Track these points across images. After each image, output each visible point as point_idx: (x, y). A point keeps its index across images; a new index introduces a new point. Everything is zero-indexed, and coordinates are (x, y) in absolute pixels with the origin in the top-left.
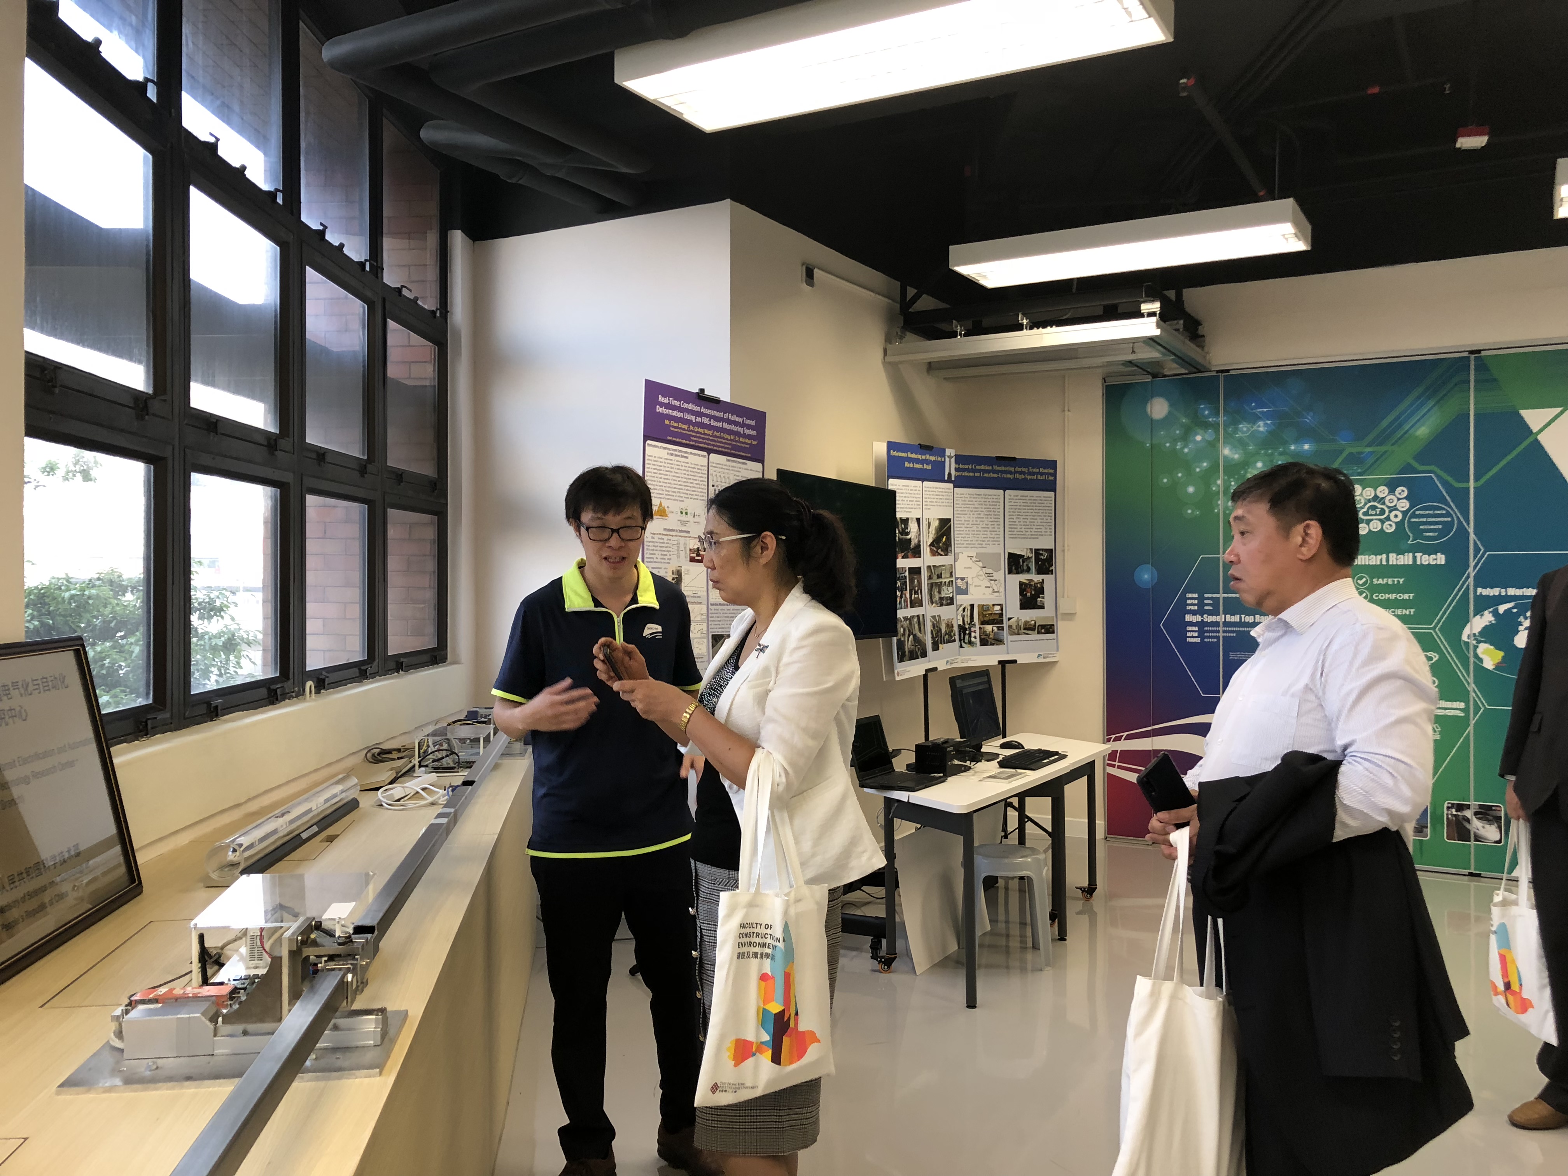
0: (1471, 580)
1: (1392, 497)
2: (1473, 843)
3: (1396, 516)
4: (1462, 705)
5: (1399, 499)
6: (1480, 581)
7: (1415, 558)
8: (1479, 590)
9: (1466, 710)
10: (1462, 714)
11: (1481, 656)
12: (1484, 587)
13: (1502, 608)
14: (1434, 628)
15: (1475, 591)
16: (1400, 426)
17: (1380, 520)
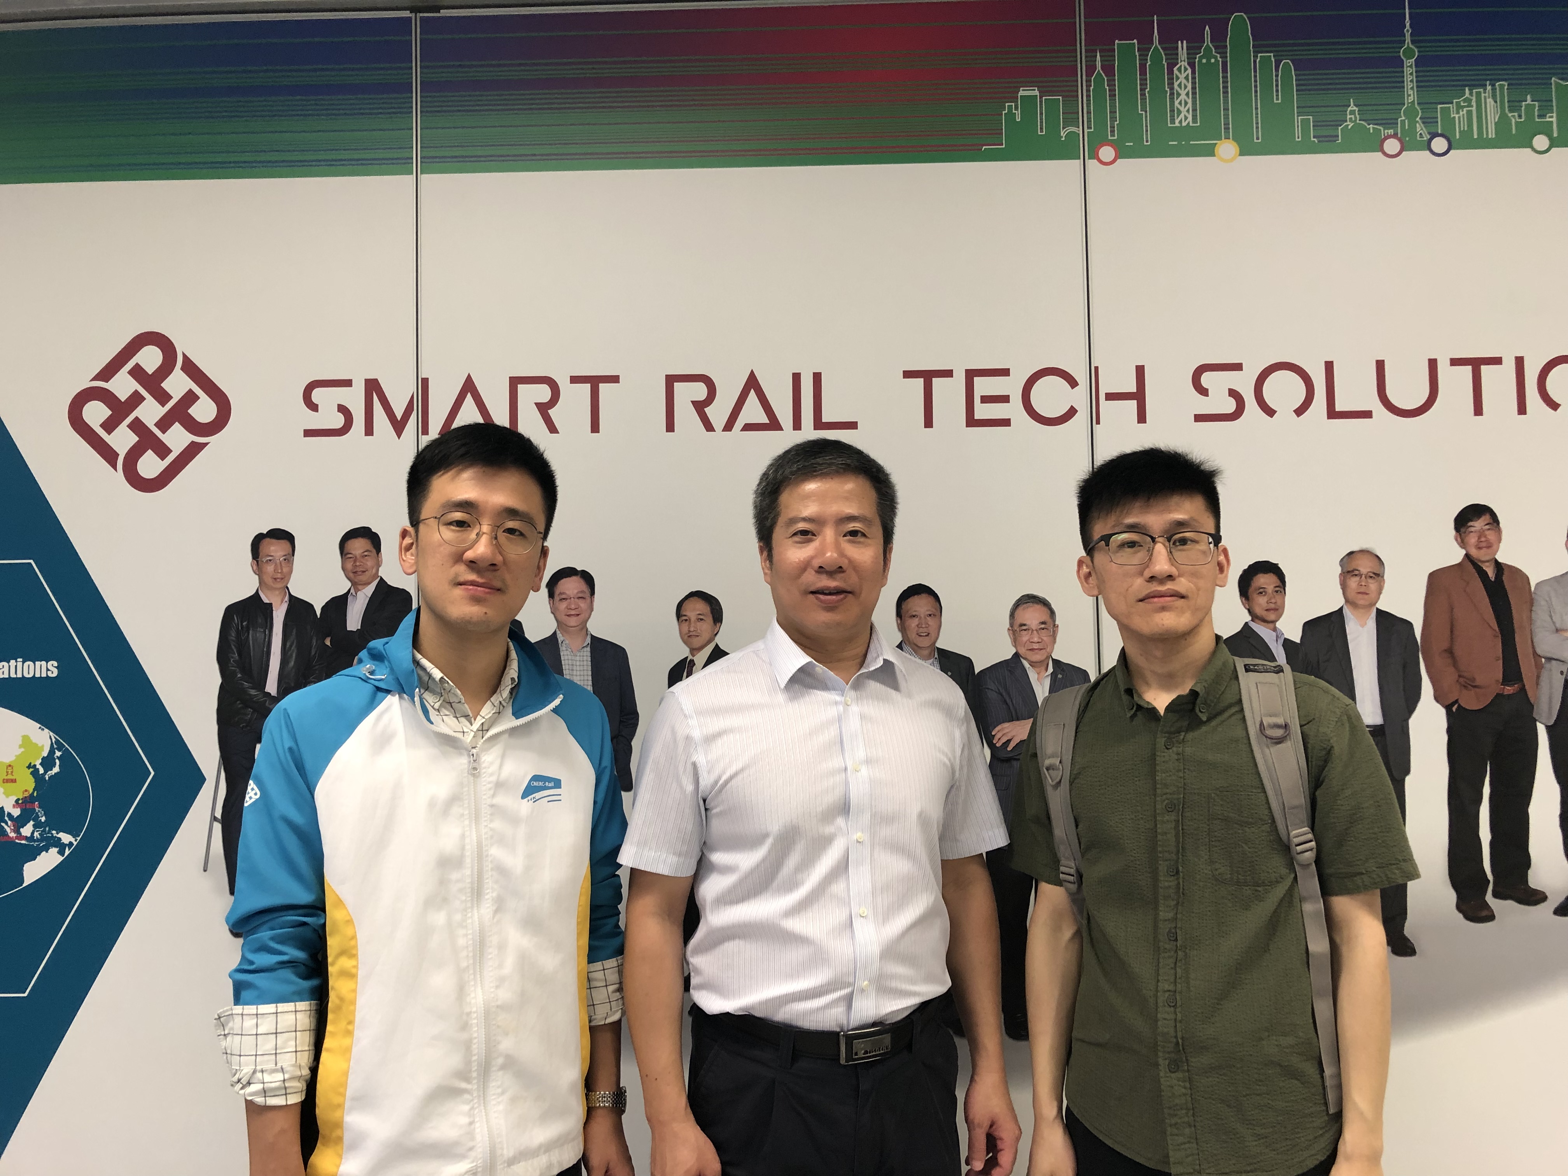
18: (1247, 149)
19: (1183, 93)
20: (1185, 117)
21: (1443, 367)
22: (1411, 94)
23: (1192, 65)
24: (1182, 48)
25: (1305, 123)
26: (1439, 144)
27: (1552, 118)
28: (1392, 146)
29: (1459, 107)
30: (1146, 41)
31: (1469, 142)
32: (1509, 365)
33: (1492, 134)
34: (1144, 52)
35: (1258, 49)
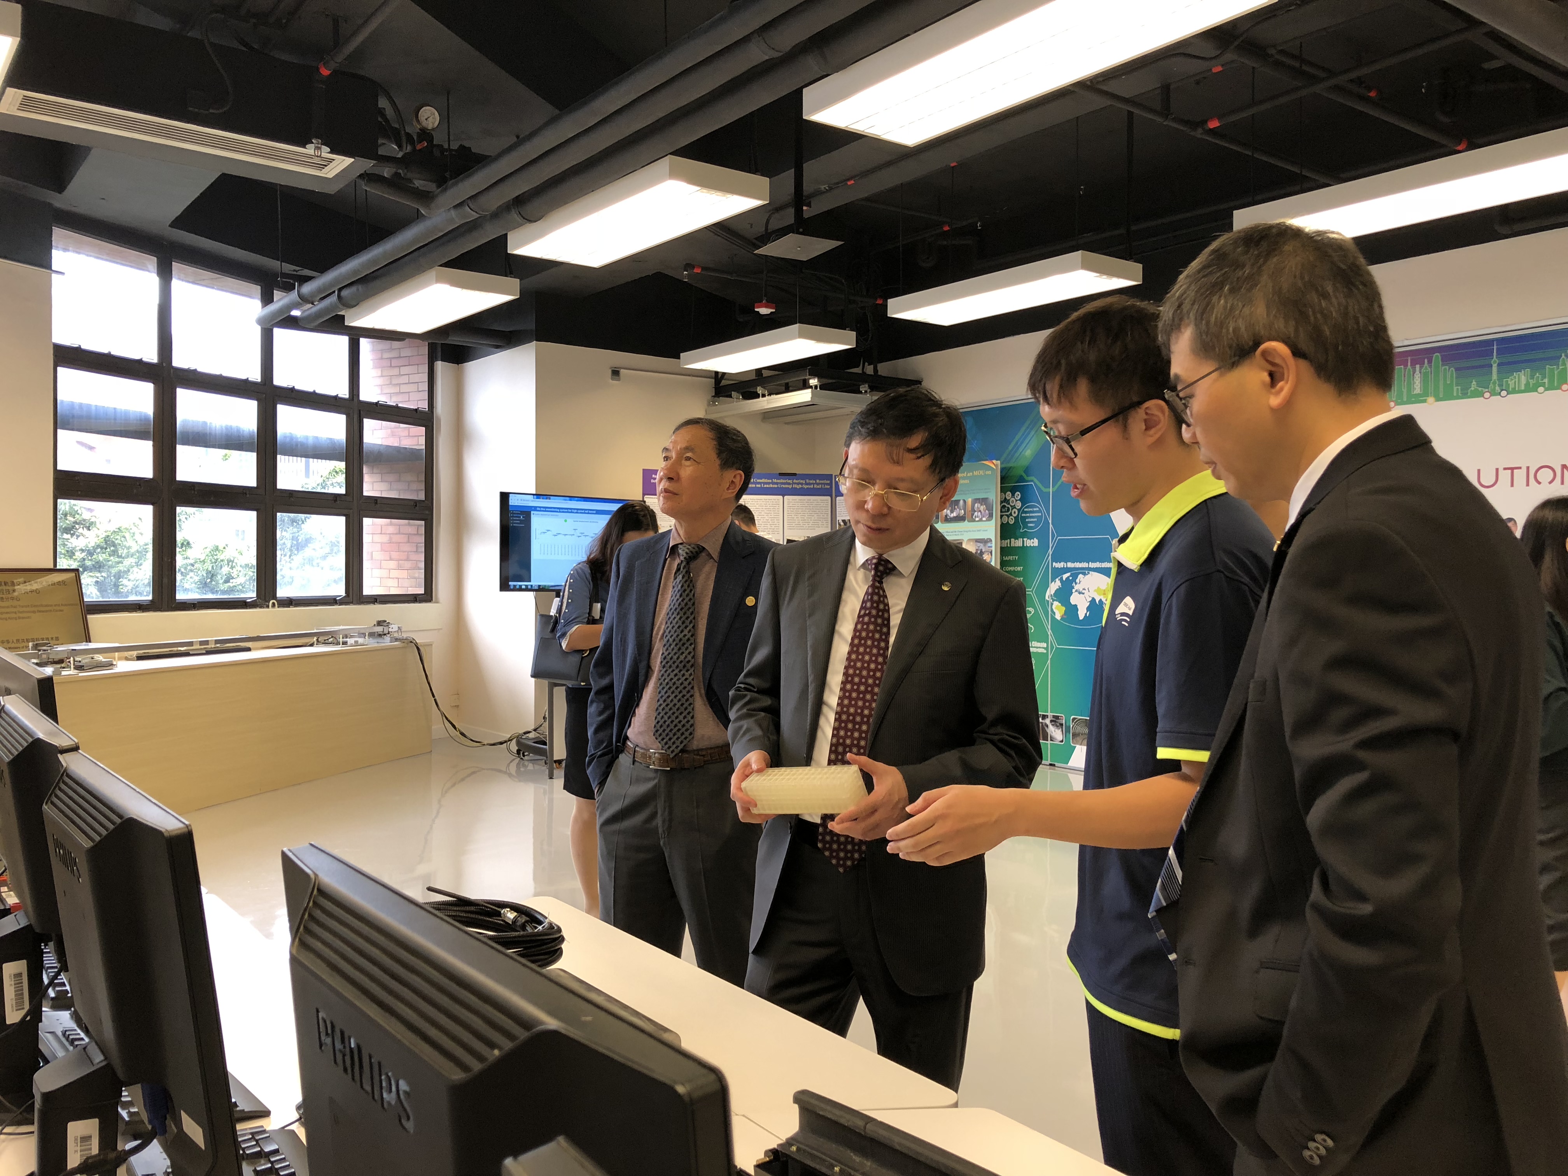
0: (1050, 557)
1: (1013, 499)
2: (1049, 742)
3: (1015, 513)
4: (1045, 645)
5: (1016, 500)
6: (1056, 559)
7: (1023, 541)
8: (1054, 564)
9: (1046, 649)
10: (1045, 651)
11: (1054, 610)
12: (1056, 562)
13: (1065, 576)
14: (1032, 591)
15: (1052, 565)
16: (1018, 449)
17: (1007, 515)
18: (1438, 399)
19: (1417, 382)
20: (1417, 390)
21: (1501, 472)
22: (1495, 376)
23: (1420, 372)
24: (1418, 367)
25: (1458, 389)
26: (1504, 393)
27: (1546, 381)
28: (1487, 395)
29: (1512, 380)
30: (1406, 365)
31: (1514, 391)
32: (1524, 470)
33: (1523, 388)
34: (1405, 369)
35: (1443, 365)
